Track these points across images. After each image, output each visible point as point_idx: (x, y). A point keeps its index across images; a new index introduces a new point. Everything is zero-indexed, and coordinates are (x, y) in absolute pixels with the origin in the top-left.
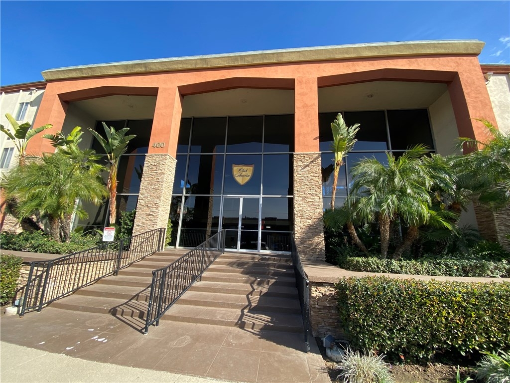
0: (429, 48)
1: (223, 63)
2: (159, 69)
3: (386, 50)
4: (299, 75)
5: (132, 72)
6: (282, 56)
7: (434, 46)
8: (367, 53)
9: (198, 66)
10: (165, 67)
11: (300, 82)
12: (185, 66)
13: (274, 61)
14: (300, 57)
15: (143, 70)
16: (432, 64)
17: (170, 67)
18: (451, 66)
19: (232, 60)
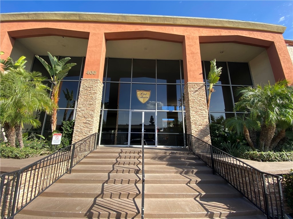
0: (259, 26)
1: (137, 20)
2: (90, 19)
3: (237, 24)
4: (187, 34)
5: (68, 19)
6: (177, 21)
7: (262, 26)
8: (227, 25)
9: (120, 21)
10: (95, 19)
11: (188, 38)
12: (110, 20)
13: (171, 23)
14: (188, 22)
15: (77, 18)
16: (261, 36)
17: (99, 19)
18: (270, 38)
19: (143, 19)
